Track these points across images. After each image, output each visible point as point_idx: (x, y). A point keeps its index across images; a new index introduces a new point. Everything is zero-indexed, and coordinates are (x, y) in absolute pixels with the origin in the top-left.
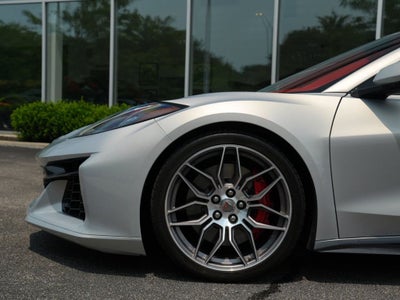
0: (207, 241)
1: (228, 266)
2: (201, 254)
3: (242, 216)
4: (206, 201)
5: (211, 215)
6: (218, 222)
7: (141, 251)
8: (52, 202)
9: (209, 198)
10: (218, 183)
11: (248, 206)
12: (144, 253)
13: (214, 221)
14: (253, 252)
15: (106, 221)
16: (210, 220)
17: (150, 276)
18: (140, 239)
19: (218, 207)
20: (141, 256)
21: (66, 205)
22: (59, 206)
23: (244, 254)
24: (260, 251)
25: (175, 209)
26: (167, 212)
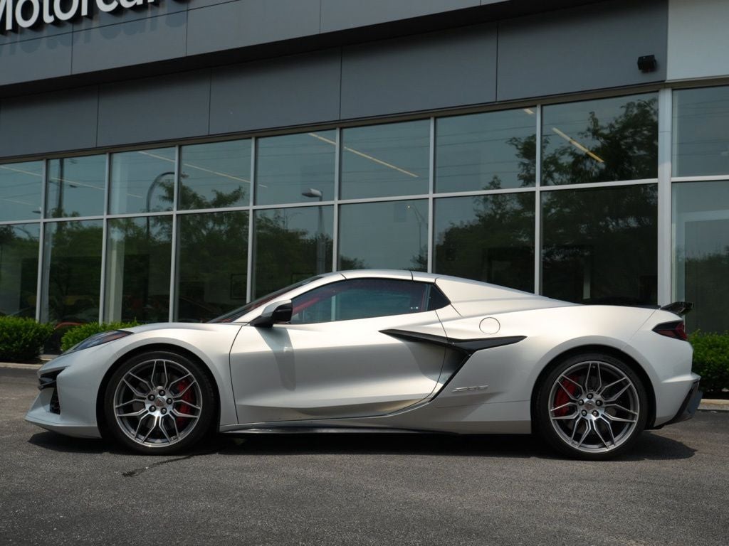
0: (144, 427)
1: (158, 444)
2: (140, 436)
3: (170, 408)
4: (144, 399)
5: (147, 408)
6: (152, 414)
7: (98, 435)
8: (44, 404)
9: (146, 397)
10: (152, 387)
11: (174, 402)
12: (100, 436)
13: (149, 413)
14: (175, 434)
15: (73, 414)
16: (147, 412)
17: (106, 454)
18: (96, 425)
19: (153, 403)
20: (98, 439)
21: (53, 406)
22: (48, 407)
23: (170, 436)
24: (182, 433)
25: (121, 405)
26: (115, 407)
